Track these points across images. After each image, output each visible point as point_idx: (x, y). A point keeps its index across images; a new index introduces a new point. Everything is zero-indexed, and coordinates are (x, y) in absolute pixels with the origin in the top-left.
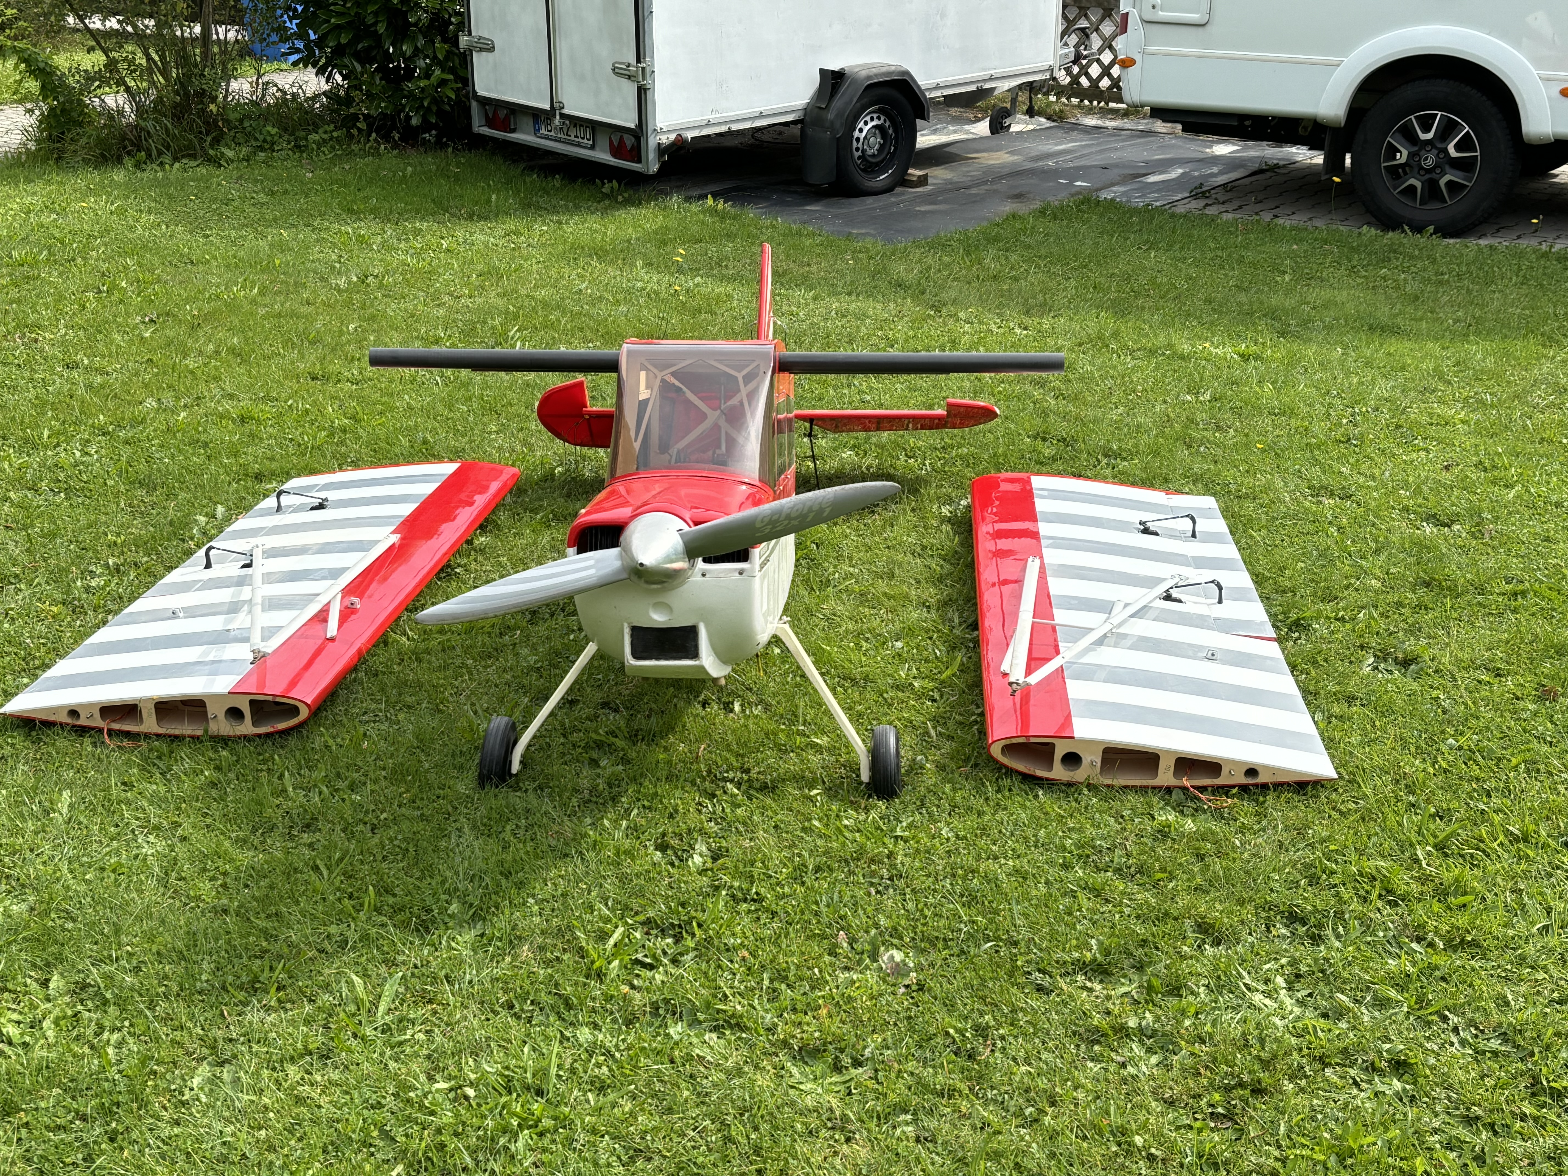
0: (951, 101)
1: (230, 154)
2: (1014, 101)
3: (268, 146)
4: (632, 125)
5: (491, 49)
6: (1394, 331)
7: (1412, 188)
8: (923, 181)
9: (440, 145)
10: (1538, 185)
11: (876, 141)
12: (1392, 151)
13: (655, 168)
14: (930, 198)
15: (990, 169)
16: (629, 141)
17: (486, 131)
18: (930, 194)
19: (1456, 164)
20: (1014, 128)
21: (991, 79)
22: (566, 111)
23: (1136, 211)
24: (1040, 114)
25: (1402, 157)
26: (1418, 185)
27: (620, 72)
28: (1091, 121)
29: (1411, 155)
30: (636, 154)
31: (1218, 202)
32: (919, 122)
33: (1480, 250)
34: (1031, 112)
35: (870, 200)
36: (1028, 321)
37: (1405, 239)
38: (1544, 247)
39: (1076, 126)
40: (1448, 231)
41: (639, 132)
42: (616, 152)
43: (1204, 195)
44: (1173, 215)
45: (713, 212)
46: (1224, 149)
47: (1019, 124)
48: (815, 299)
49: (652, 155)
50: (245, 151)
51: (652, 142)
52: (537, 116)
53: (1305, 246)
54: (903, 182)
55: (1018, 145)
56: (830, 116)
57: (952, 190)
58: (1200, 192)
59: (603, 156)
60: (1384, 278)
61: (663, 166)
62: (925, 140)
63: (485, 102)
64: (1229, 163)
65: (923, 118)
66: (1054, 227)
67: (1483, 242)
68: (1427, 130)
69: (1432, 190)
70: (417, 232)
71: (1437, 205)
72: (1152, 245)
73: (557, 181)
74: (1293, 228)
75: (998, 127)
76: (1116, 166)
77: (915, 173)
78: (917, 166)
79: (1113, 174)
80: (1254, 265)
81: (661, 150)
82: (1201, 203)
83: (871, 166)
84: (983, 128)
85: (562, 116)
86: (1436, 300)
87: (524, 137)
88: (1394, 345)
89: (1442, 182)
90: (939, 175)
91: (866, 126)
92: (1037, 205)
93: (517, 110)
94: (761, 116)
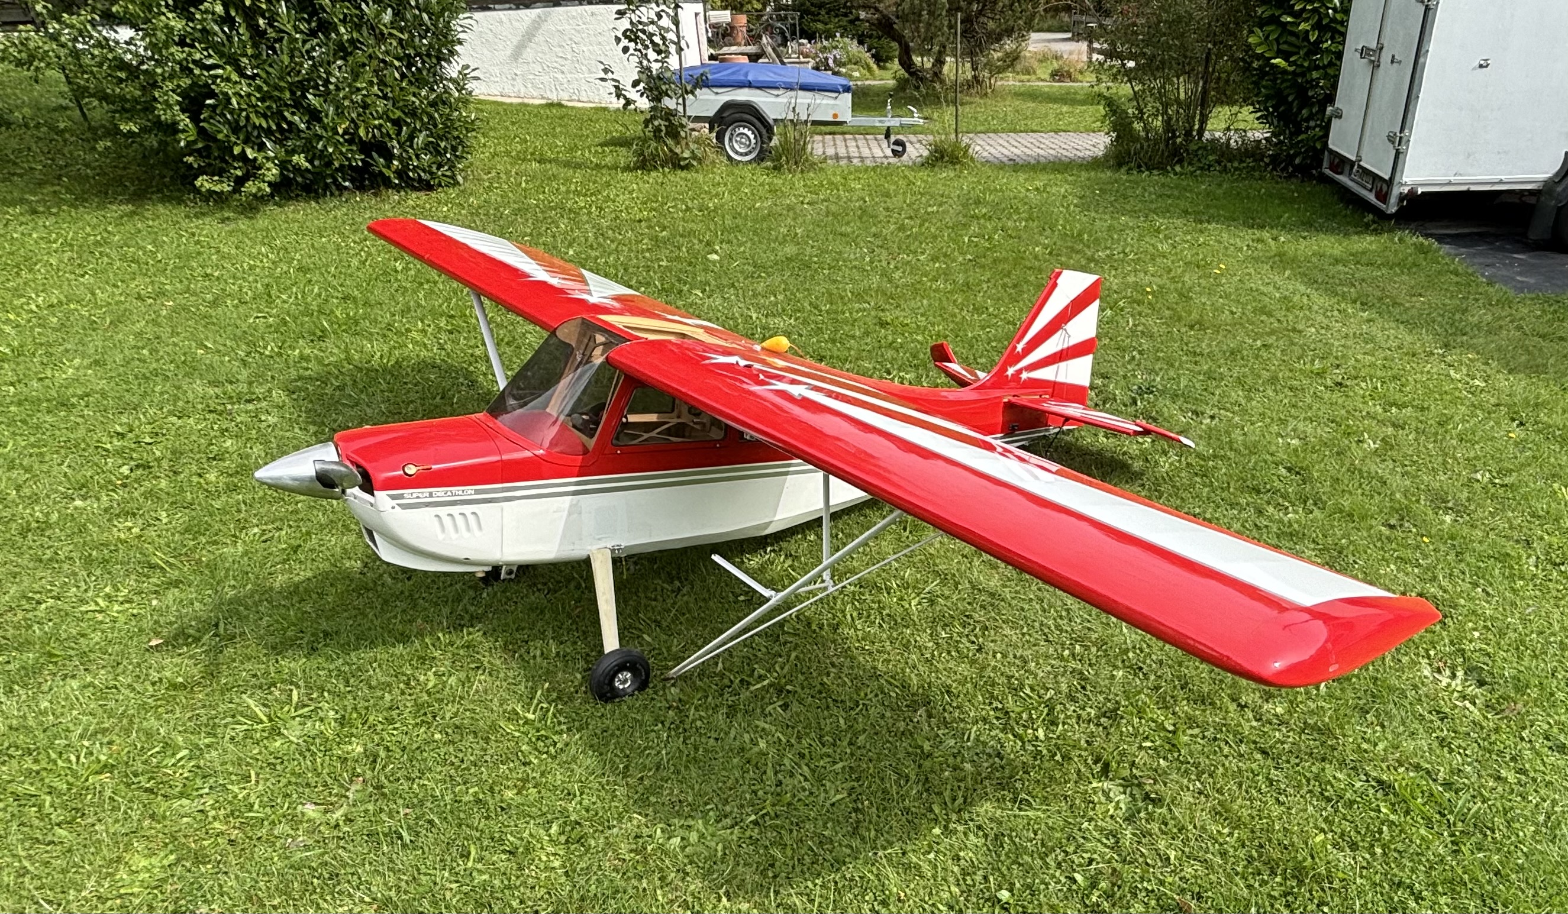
4: (1387, 177)
5: (1340, 117)
9: (1306, 179)
13: (1393, 209)
16: (1385, 188)
17: (1327, 173)
22: (1362, 163)
27: (1391, 139)
30: (1383, 197)
41: (1390, 182)
42: (1377, 197)
49: (1393, 200)
50: (1188, 169)
51: (1396, 191)
52: (1352, 166)
59: (1373, 198)
61: (1400, 208)
63: (1331, 152)
81: (1402, 197)
85: (1360, 166)
87: (1343, 179)
93: (1344, 160)
94: (1501, 182)
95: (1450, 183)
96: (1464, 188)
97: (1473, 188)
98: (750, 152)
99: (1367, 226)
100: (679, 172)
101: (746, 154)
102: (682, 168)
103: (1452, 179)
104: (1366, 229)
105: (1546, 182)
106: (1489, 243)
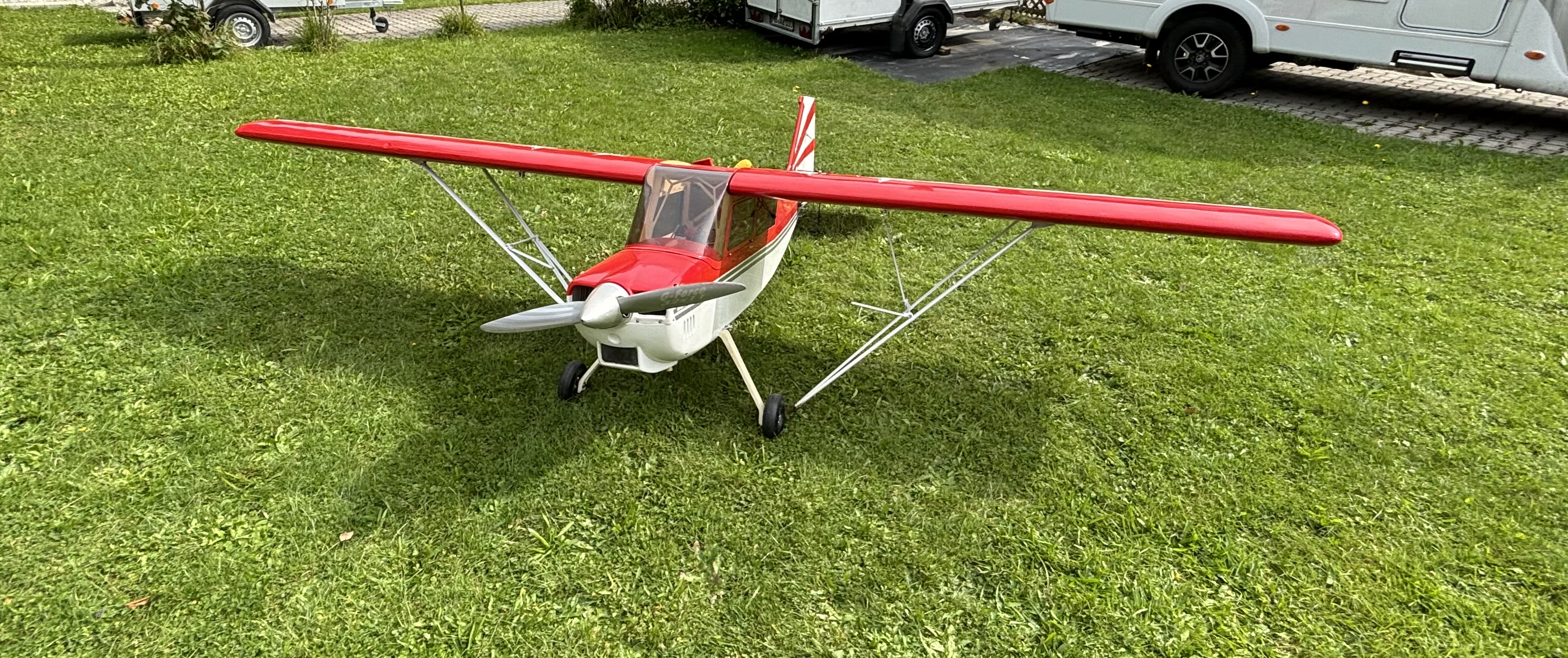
0: (968, 15)
1: (642, 27)
2: (1002, 15)
3: (660, 24)
4: (809, 22)
6: (1160, 151)
7: (1190, 72)
8: (948, 52)
9: (732, 27)
10: (1261, 72)
11: (926, 33)
12: (1181, 53)
13: (817, 42)
14: (948, 61)
15: (982, 48)
16: (807, 29)
17: (750, 21)
18: (950, 59)
19: (1215, 61)
20: (1001, 28)
21: (988, 5)
22: (782, 14)
23: (1047, 74)
24: (1015, 21)
25: (1186, 55)
26: (1193, 70)
28: (1039, 26)
29: (1191, 55)
30: (810, 35)
31: (1090, 71)
32: (948, 25)
33: (1221, 107)
34: (1011, 21)
35: (920, 61)
36: (970, 131)
37: (1181, 98)
38: (1257, 107)
39: (1031, 28)
40: (1204, 95)
41: (812, 25)
42: (802, 34)
43: (1084, 67)
44: (1065, 77)
45: (841, 63)
46: (1101, 44)
47: (1004, 27)
48: (870, 112)
49: (816, 36)
50: (649, 26)
51: (817, 30)
52: (773, 16)
53: (1127, 98)
54: (938, 52)
55: (1000, 37)
56: (904, 20)
57: (963, 56)
58: (1082, 66)
59: (796, 35)
60: (1165, 120)
61: (822, 41)
62: (951, 32)
63: (751, 8)
64: (1102, 51)
65: (952, 22)
66: (1003, 80)
67: (1224, 102)
68: (1200, 42)
69: (1200, 74)
70: (705, 68)
71: (1202, 81)
72: (1049, 93)
73: (777, 46)
74: (1125, 88)
75: (993, 27)
76: (1045, 49)
77: (944, 48)
78: (946, 45)
79: (1042, 54)
80: (1097, 107)
81: (821, 34)
82: (1082, 71)
83: (923, 45)
84: (986, 27)
85: (781, 16)
86: (1190, 134)
87: (766, 25)
88: (1158, 160)
89: (1206, 70)
90: (957, 49)
91: (921, 26)
92: (999, 67)
93: (763, 12)
94: (871, 19)
95: (845, 22)
96: (852, 25)
97: (858, 24)
98: (252, 38)
99: (798, 53)
100: (211, 62)
101: (248, 41)
102: (214, 58)
103: (847, 19)
104: (799, 56)
105: (893, 17)
106: (871, 58)
